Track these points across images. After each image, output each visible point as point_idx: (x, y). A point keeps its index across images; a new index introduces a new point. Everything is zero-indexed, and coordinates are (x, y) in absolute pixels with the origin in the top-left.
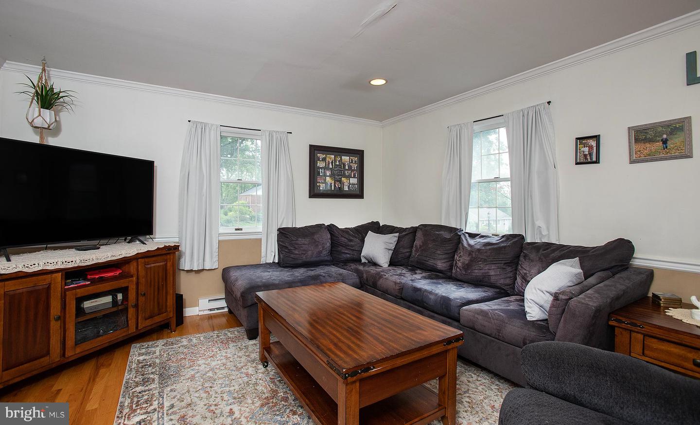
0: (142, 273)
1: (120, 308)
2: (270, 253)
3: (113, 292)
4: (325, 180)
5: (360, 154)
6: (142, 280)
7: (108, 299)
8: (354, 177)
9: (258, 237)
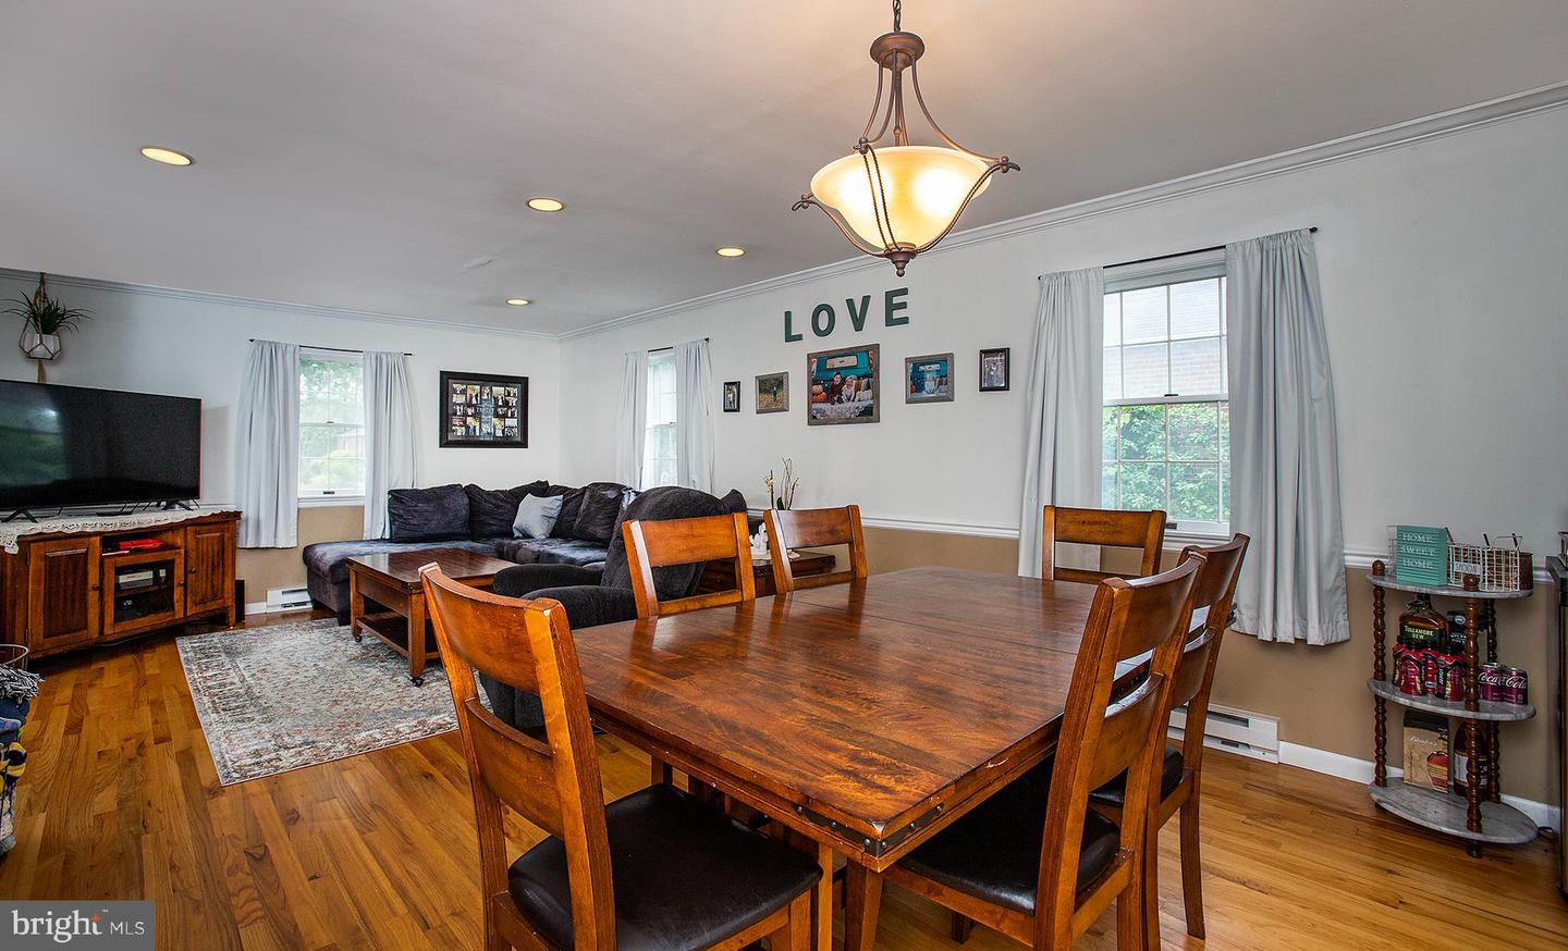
0: (192, 544)
1: (163, 587)
2: (378, 523)
3: (154, 567)
4: (465, 422)
5: (523, 382)
6: (193, 555)
7: (148, 575)
8: (512, 416)
9: (361, 503)
